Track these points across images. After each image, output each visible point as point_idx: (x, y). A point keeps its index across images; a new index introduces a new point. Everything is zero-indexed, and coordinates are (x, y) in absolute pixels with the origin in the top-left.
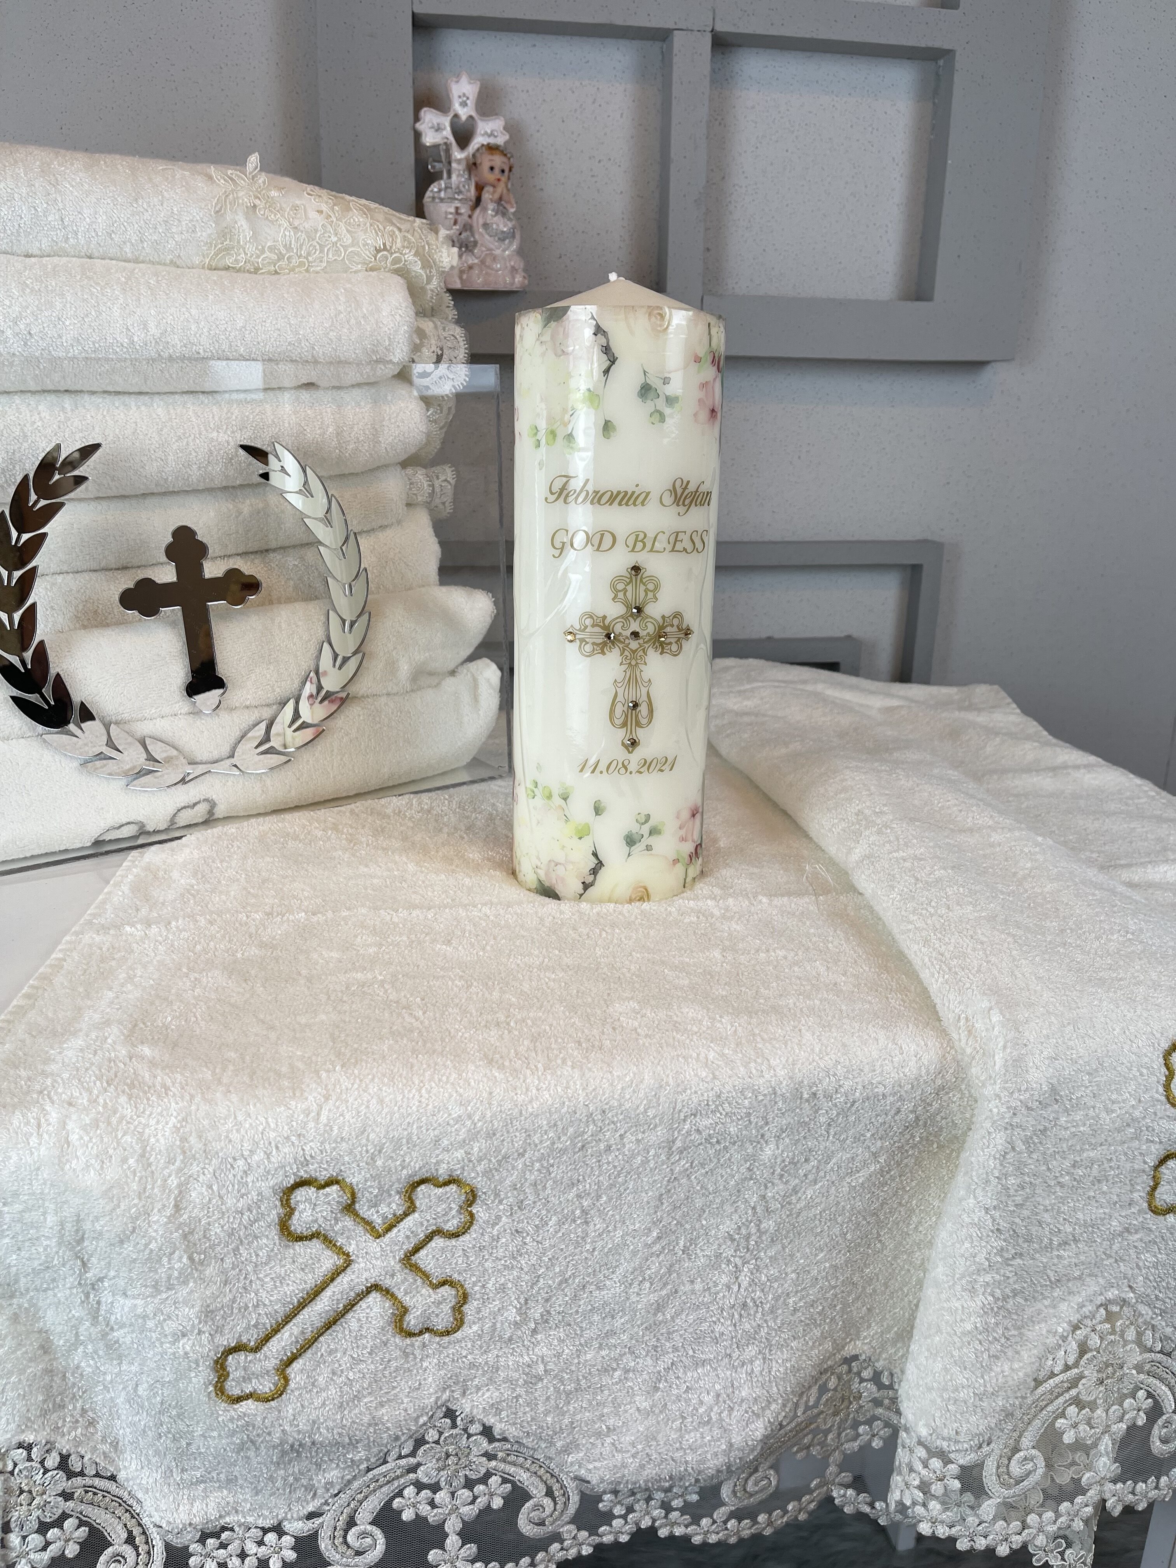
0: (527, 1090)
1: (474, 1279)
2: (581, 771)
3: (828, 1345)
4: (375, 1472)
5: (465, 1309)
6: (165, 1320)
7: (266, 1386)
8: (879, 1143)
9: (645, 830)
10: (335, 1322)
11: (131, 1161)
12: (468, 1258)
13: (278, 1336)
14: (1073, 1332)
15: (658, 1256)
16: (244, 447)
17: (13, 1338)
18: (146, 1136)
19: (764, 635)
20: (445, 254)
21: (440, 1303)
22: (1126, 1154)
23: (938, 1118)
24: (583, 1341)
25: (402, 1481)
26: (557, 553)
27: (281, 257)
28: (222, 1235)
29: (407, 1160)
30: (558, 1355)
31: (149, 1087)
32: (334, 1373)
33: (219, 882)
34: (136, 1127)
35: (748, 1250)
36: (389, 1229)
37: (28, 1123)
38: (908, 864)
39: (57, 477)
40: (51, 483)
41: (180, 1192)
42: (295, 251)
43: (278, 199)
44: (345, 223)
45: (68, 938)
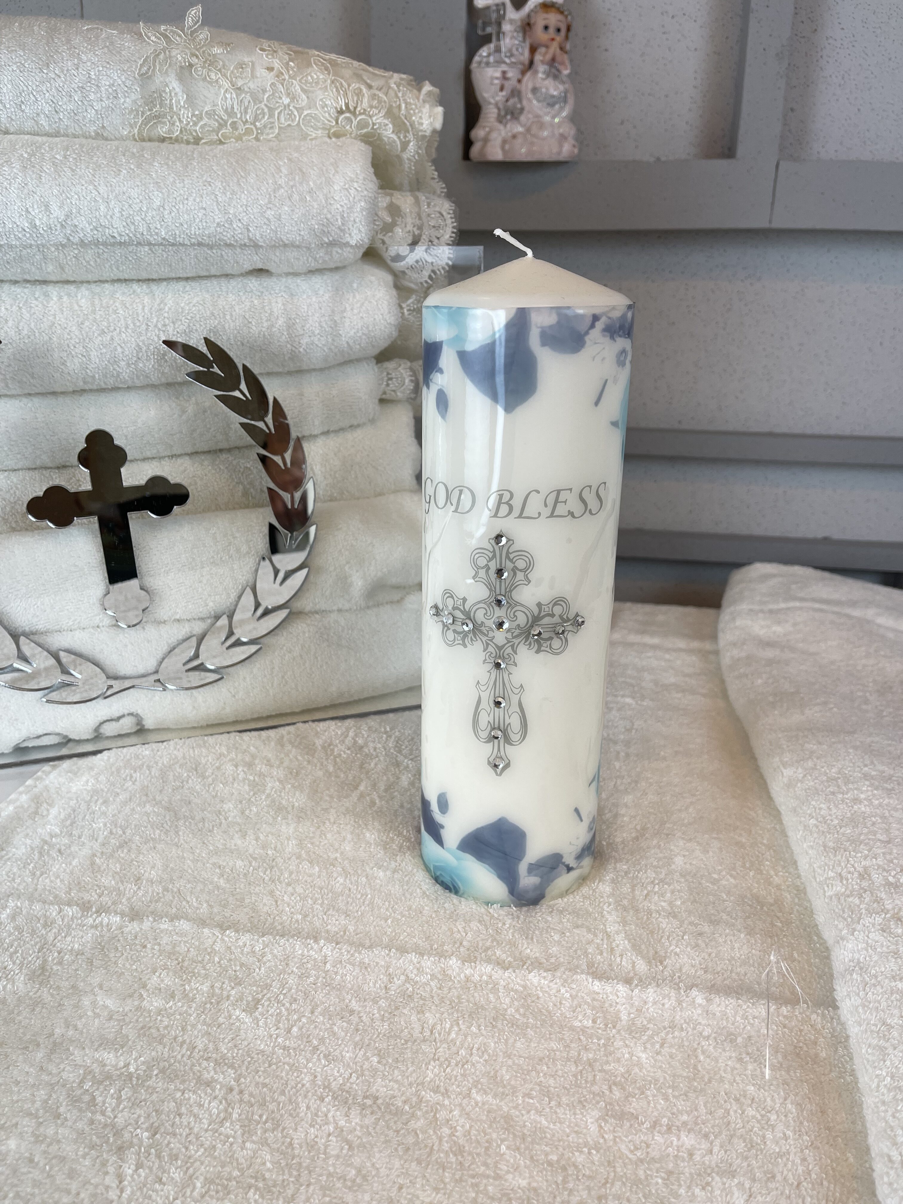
16: (166, 342)
19: (820, 534)
20: (426, 116)
27: (223, 123)
42: (239, 116)
43: (221, 57)
44: (300, 81)
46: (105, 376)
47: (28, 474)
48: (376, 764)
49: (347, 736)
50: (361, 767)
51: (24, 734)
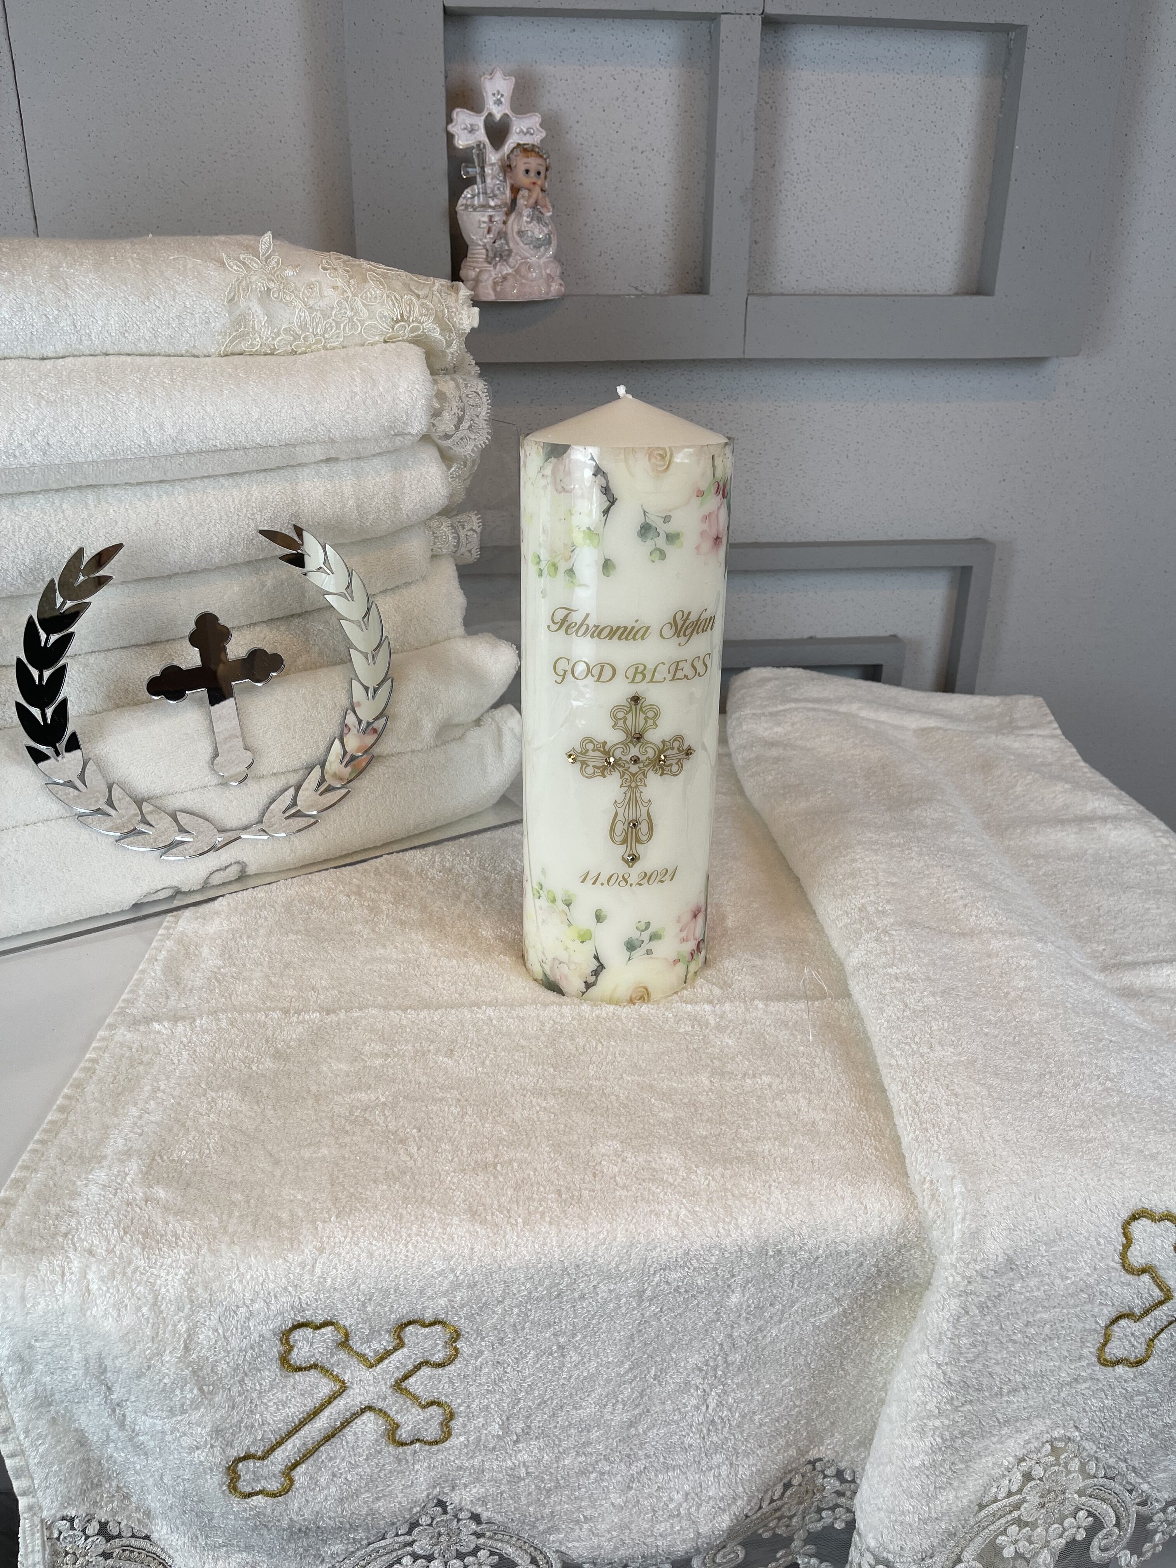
0: (506, 1245)
1: (459, 1401)
2: (583, 881)
3: (793, 1452)
4: (375, 1545)
5: (452, 1424)
6: (181, 1436)
7: (274, 1486)
8: (842, 1291)
9: (646, 936)
10: (333, 1435)
11: (145, 1310)
12: (453, 1384)
13: (283, 1447)
14: (1019, 1463)
15: (631, 1383)
17: (53, 1437)
18: (157, 1287)
19: (806, 635)
20: (465, 317)
21: (428, 1420)
22: (1077, 1316)
23: (900, 1271)
24: (561, 1450)
25: (400, 1552)
26: (559, 679)
27: (297, 337)
28: (228, 1370)
29: (395, 1307)
30: (539, 1461)
31: (162, 1236)
32: (334, 1475)
33: (244, 965)
34: (148, 1278)
35: (716, 1377)
36: (381, 1360)
37: (53, 1272)
38: (898, 985)
39: (82, 578)
40: (76, 585)
41: (189, 1336)
42: (311, 330)
43: (292, 279)
44: (361, 297)
45: (101, 1033)
46: (200, 561)
47: (124, 653)
48: (468, 881)
49: (434, 862)
50: (456, 883)
51: (146, 889)
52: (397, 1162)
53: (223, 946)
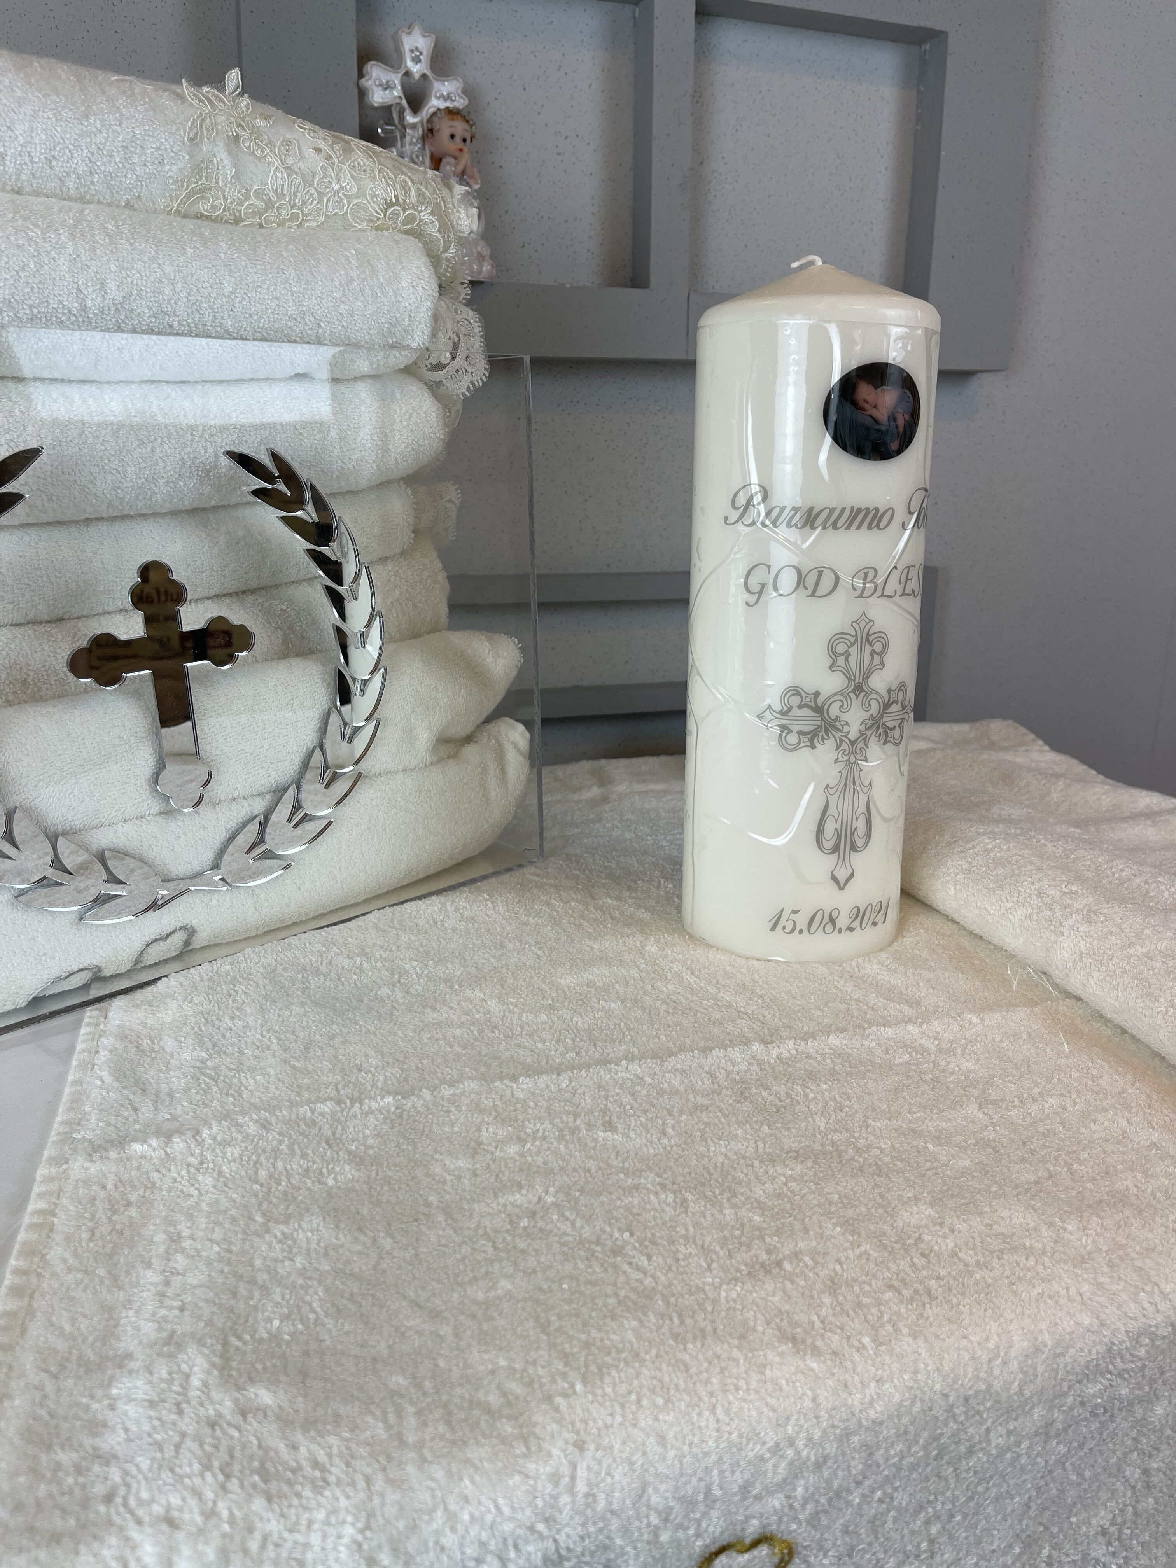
16: (231, 455)
27: (269, 205)
29: (704, 1525)
31: (294, 1472)
42: (287, 198)
43: (265, 130)
44: (348, 166)
45: (42, 1171)
52: (628, 1283)
53: (196, 1033)
